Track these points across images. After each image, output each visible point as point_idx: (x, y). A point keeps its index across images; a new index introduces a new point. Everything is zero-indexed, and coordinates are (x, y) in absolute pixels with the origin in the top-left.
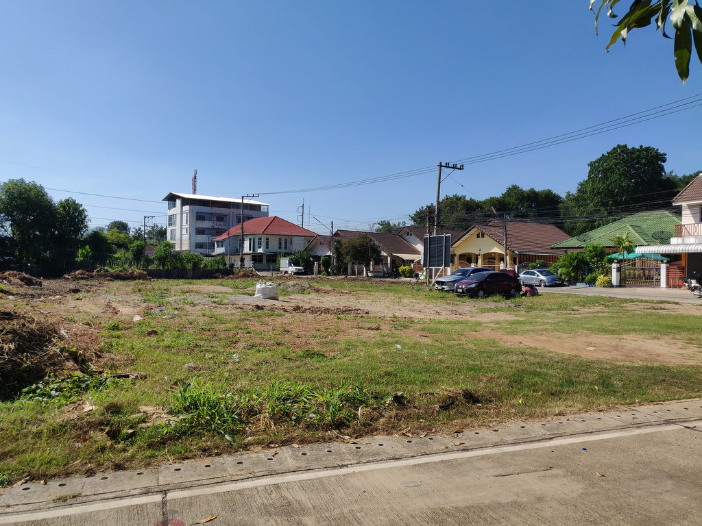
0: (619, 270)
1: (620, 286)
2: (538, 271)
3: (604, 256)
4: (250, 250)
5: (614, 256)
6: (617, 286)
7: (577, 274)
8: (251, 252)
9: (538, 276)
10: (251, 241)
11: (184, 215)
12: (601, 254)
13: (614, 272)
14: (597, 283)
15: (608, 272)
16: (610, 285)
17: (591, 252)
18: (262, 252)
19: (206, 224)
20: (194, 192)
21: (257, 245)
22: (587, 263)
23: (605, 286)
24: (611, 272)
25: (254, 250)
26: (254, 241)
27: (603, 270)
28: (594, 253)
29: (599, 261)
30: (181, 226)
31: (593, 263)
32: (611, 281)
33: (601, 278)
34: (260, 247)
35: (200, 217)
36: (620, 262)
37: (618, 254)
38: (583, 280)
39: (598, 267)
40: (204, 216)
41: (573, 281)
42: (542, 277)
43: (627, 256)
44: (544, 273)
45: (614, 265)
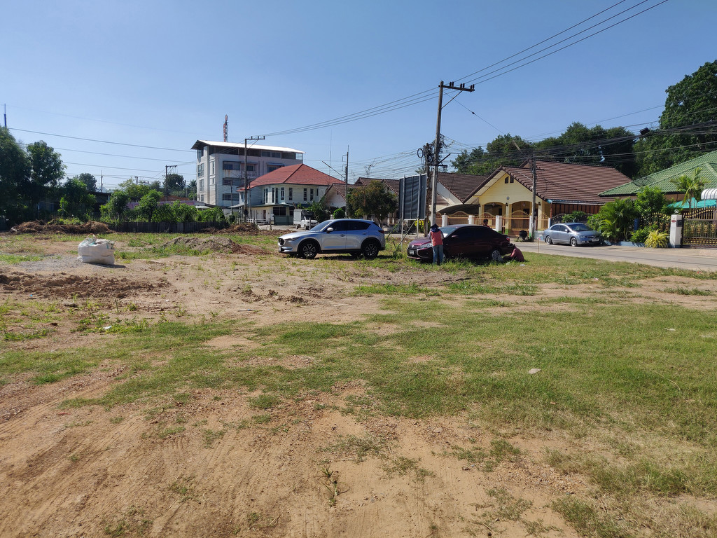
0: (680, 223)
1: (682, 245)
2: (569, 226)
3: (662, 205)
4: (273, 202)
5: (676, 205)
6: (677, 247)
7: (622, 230)
8: (274, 204)
9: (568, 231)
10: (275, 191)
11: (211, 164)
12: (658, 203)
13: (673, 225)
14: (648, 241)
15: (665, 228)
16: (666, 244)
17: (644, 199)
18: (284, 203)
19: (233, 174)
20: (226, 139)
21: (280, 196)
22: (638, 215)
23: (658, 247)
24: (669, 227)
25: (277, 202)
26: (277, 192)
27: (658, 224)
28: (648, 200)
29: (653, 211)
30: (209, 176)
31: (645, 214)
32: (668, 240)
33: (654, 236)
34: (283, 199)
35: (227, 166)
36: (684, 212)
37: (681, 202)
38: (629, 238)
39: (652, 221)
40: (232, 166)
41: (617, 240)
42: (574, 233)
43: (694, 204)
44: (578, 228)
45: (674, 217)
